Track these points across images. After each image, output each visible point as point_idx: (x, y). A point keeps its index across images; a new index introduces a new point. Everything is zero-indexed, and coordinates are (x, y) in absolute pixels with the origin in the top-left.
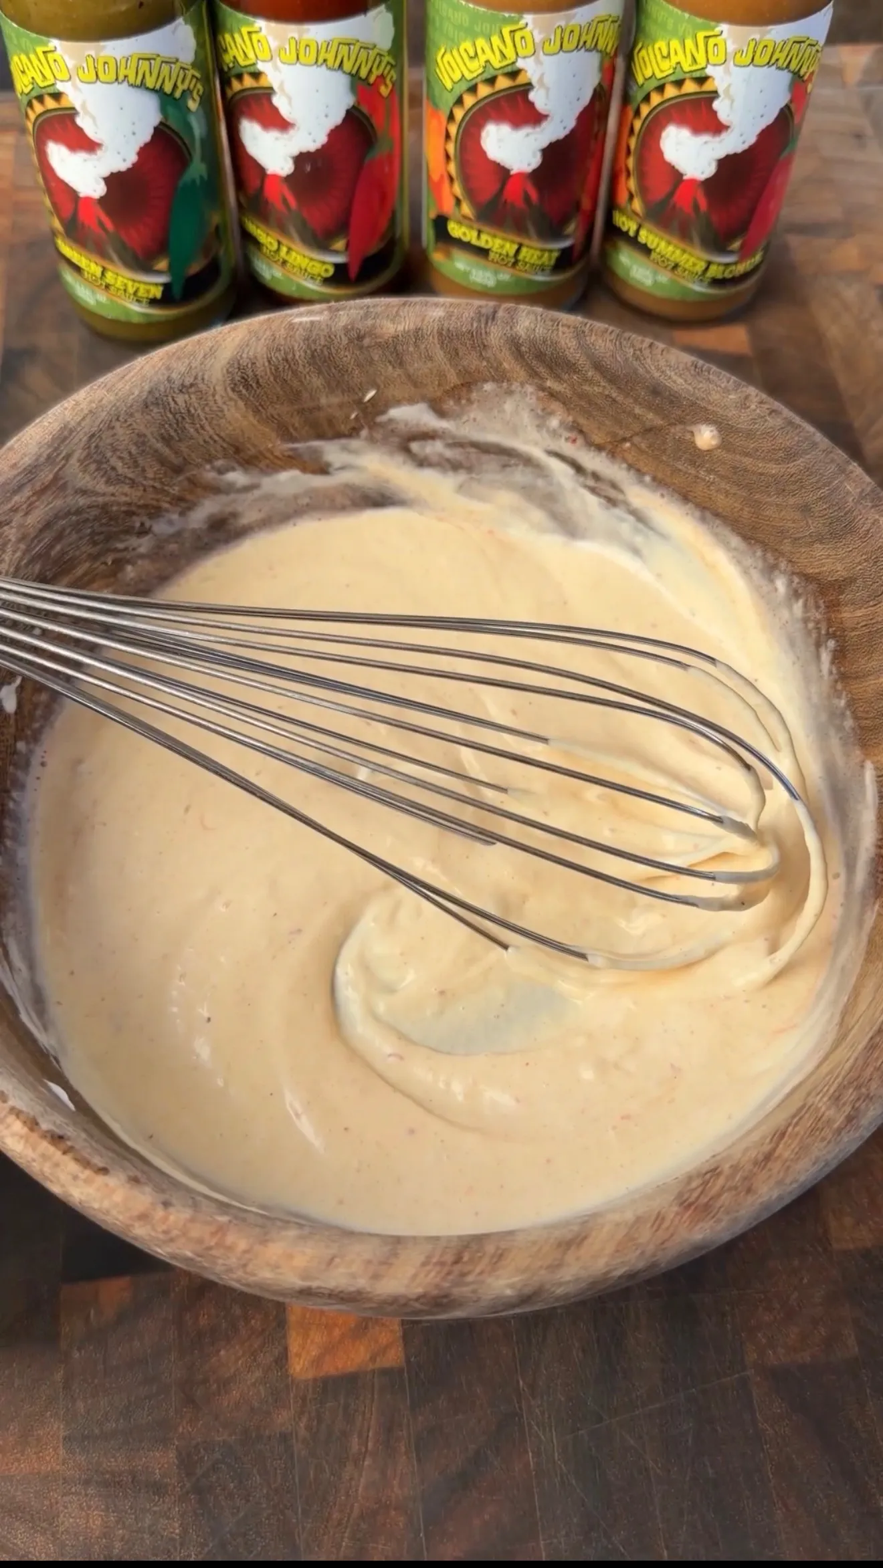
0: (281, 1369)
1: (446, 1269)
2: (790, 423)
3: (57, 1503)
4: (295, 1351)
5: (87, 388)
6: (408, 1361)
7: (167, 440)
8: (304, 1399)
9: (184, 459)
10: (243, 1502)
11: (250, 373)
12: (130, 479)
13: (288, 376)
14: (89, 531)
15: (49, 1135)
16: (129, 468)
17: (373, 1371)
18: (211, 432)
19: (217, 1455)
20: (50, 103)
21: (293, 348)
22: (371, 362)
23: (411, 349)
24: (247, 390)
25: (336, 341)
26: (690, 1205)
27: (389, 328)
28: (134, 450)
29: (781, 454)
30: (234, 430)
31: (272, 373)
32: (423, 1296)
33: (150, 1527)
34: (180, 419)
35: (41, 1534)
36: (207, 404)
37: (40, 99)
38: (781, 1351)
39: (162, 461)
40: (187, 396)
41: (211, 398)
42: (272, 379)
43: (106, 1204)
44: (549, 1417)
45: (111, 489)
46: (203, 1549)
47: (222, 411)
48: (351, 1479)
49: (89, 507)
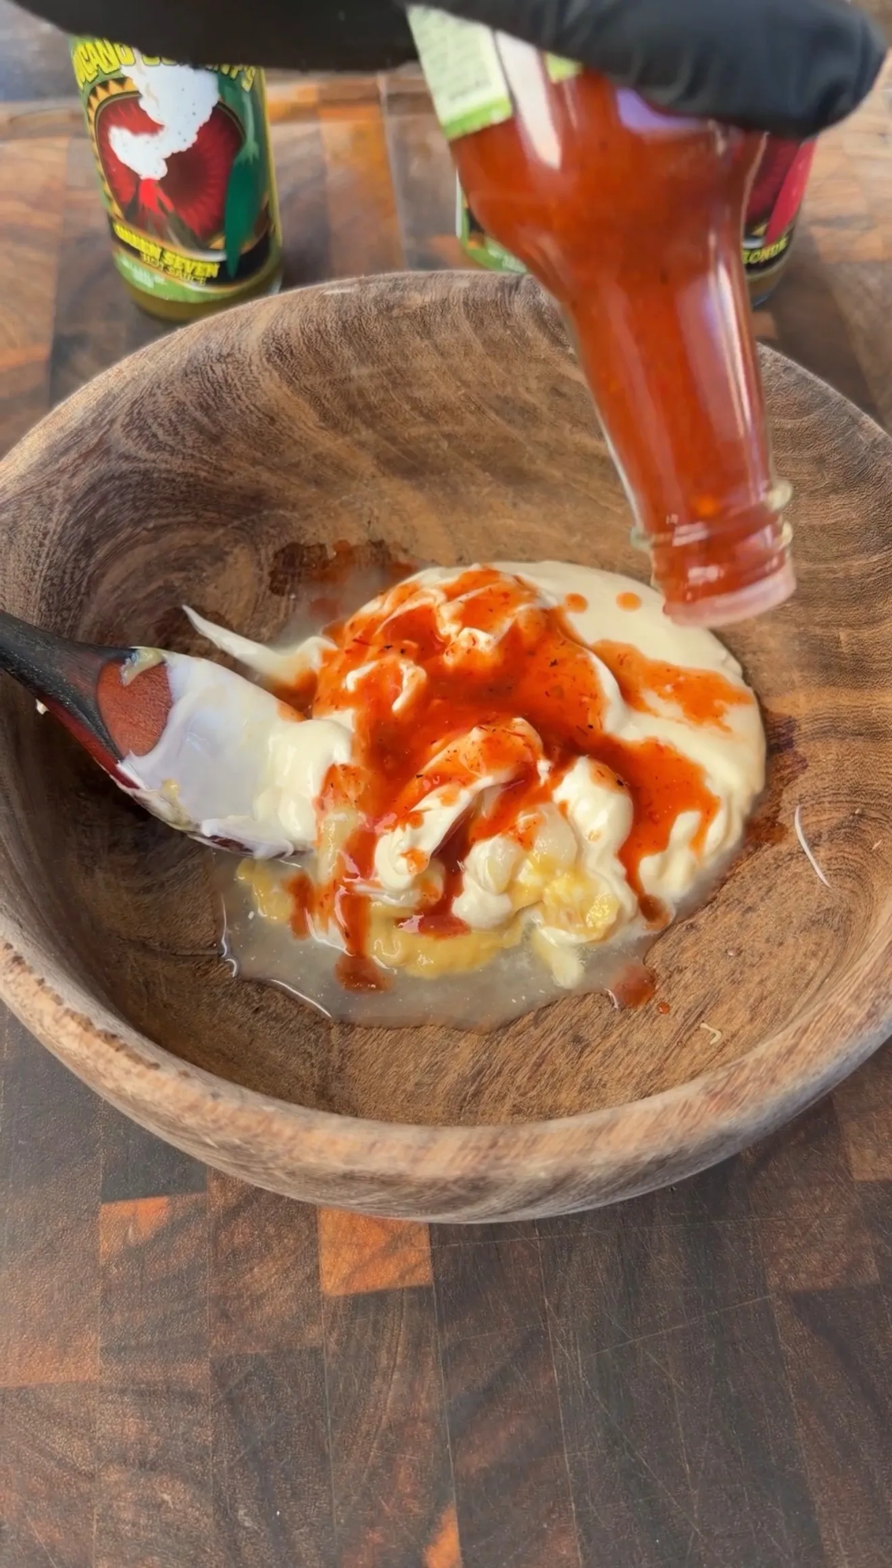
0: (313, 1286)
1: (481, 1154)
2: (804, 379)
3: (94, 1410)
4: (327, 1268)
5: (131, 357)
6: (436, 1281)
7: (205, 409)
8: (334, 1315)
9: (222, 428)
10: (275, 1412)
11: (284, 344)
12: (171, 447)
13: (321, 347)
14: (131, 496)
15: (103, 1035)
16: (169, 435)
17: (402, 1290)
18: (248, 402)
19: (250, 1368)
20: (115, 89)
21: (325, 319)
22: (400, 333)
23: (438, 319)
24: (281, 360)
25: (365, 313)
26: (716, 1095)
27: (417, 299)
28: (174, 417)
29: (795, 409)
30: (269, 400)
31: (304, 343)
32: (462, 1178)
33: (183, 1434)
34: (218, 388)
35: (79, 1439)
36: (243, 374)
37: (104, 85)
38: (802, 1276)
39: (201, 430)
40: (224, 366)
41: (247, 368)
42: (305, 349)
43: (158, 1096)
44: (575, 1336)
45: (153, 456)
46: (235, 1456)
47: (257, 381)
48: (380, 1392)
49: (131, 472)
